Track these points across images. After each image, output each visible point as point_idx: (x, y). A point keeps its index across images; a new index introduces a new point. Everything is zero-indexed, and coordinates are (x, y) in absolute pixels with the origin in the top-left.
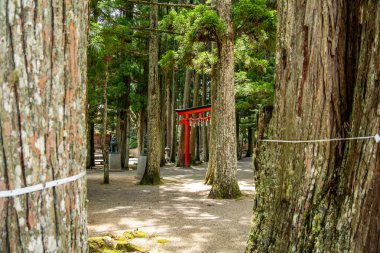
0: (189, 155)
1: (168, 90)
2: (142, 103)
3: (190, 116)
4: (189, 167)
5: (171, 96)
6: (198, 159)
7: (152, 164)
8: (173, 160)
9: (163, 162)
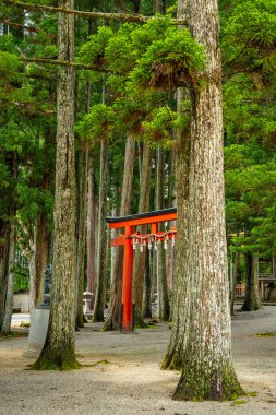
0: (131, 307)
1: (89, 179)
2: (42, 204)
3: (133, 229)
4: (131, 330)
5: (95, 192)
6: (148, 314)
7: (59, 325)
8: (99, 317)
9: (80, 322)
